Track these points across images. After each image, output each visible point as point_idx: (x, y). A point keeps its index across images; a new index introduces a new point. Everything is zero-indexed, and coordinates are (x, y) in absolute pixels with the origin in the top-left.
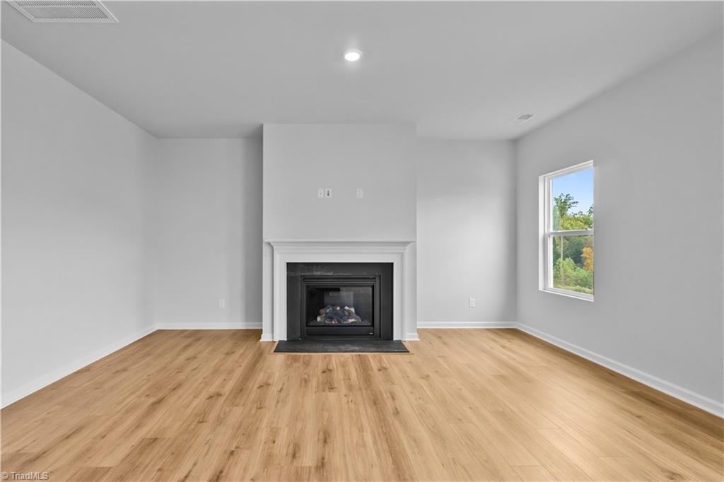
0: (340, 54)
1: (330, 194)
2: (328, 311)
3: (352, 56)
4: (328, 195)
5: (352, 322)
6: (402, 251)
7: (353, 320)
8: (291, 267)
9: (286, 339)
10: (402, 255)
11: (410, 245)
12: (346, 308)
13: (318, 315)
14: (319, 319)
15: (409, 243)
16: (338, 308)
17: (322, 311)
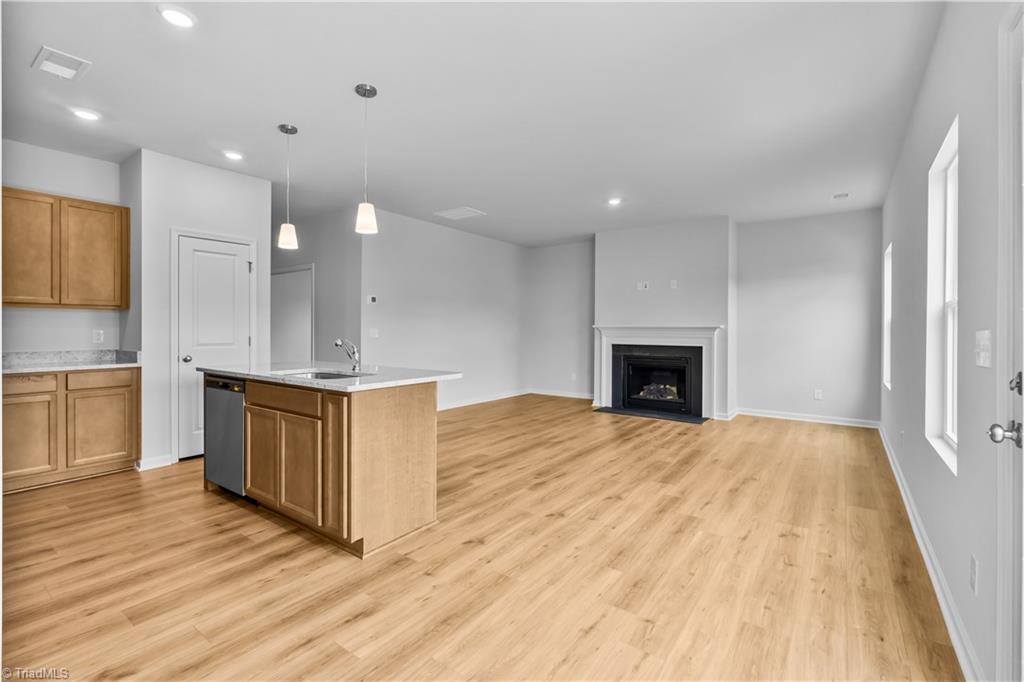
1: (648, 286)
2: (652, 388)
4: (646, 287)
5: (669, 399)
6: (710, 336)
7: (671, 397)
8: (615, 347)
9: (610, 406)
10: (711, 340)
11: (718, 330)
12: (668, 386)
13: (643, 390)
14: (641, 394)
15: (715, 328)
16: (662, 387)
17: (645, 387)
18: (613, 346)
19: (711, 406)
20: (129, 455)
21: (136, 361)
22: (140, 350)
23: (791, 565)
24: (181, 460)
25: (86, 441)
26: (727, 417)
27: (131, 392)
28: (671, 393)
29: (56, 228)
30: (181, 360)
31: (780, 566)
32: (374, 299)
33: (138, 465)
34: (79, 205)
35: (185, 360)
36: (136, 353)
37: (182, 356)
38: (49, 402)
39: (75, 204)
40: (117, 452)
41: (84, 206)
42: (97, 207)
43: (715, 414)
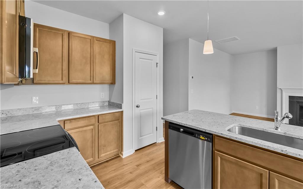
8: (291, 97)
20: (119, 150)
21: (121, 108)
22: (123, 103)
24: (136, 151)
25: (105, 146)
27: (119, 122)
29: (92, 50)
30: (136, 107)
32: (193, 77)
33: (122, 155)
34: (100, 40)
35: (137, 107)
36: (121, 104)
37: (136, 105)
38: (92, 129)
39: (98, 39)
40: (115, 149)
41: (101, 40)
42: (105, 40)
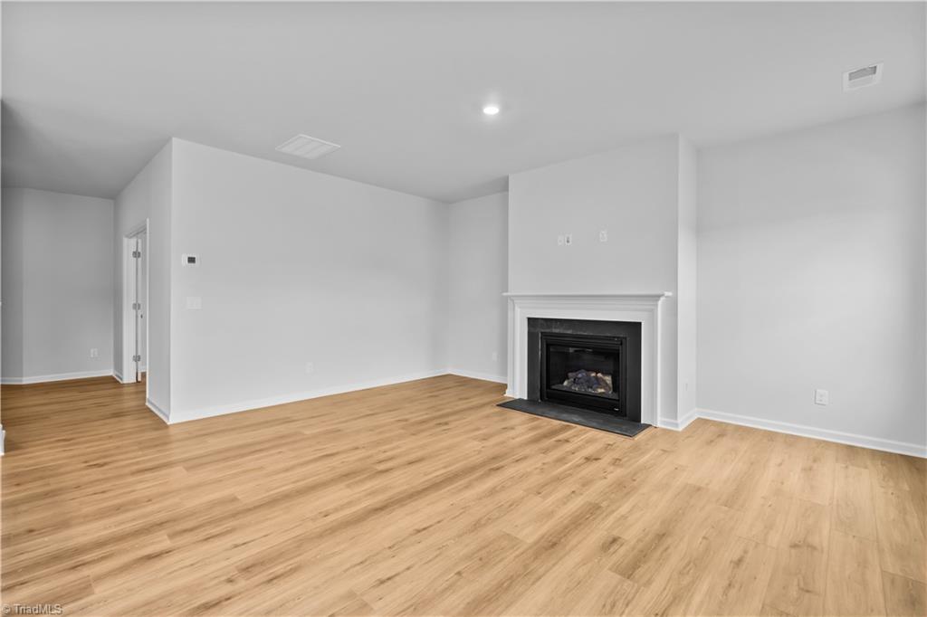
0: (478, 108)
1: (570, 240)
2: (580, 376)
3: (491, 110)
4: (568, 242)
5: (601, 393)
6: (653, 307)
7: (603, 390)
8: (532, 322)
9: (526, 398)
10: (653, 312)
11: (662, 299)
12: (600, 375)
13: (567, 378)
14: (565, 383)
15: (659, 296)
16: (593, 374)
17: (570, 374)
18: (529, 319)
19: (653, 408)
23: (808, 591)
26: (677, 425)
28: (603, 385)
31: (793, 592)
32: (192, 260)
43: (659, 418)
